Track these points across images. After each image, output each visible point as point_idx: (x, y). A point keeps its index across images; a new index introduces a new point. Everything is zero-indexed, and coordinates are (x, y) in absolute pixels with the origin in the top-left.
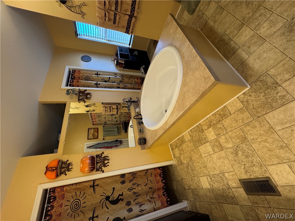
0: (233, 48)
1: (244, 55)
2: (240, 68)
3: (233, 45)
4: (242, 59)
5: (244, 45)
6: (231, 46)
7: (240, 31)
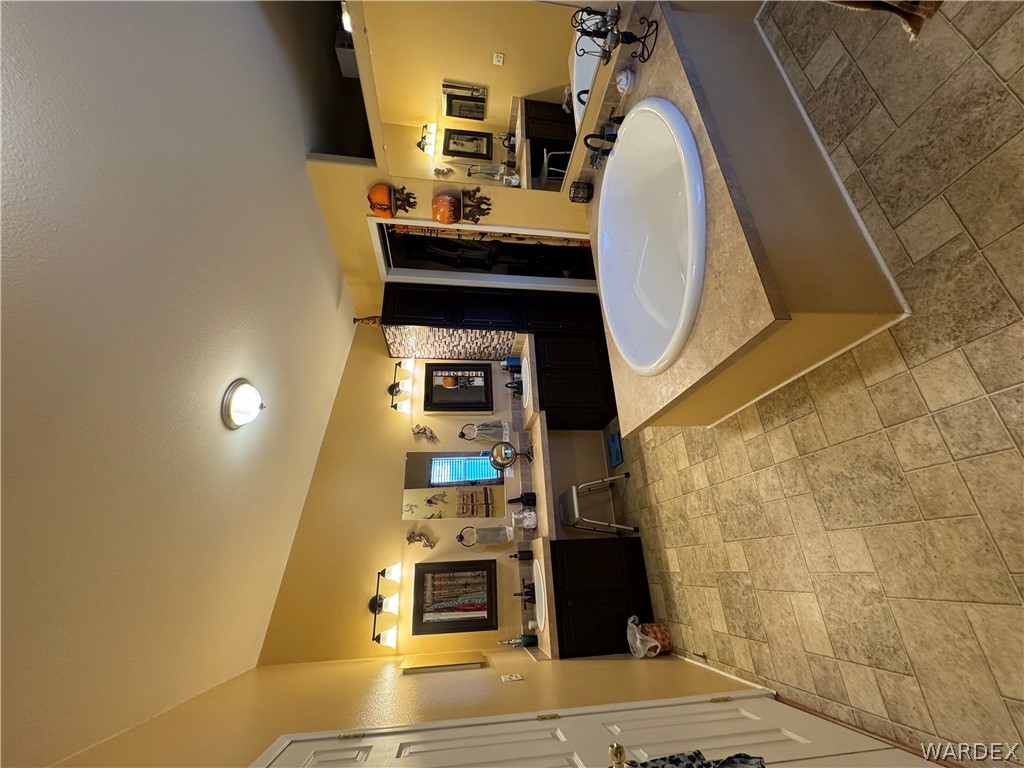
0: (771, 421)
1: (750, 435)
2: (735, 422)
3: (776, 422)
4: (746, 429)
5: (765, 440)
6: (778, 416)
7: (793, 444)
